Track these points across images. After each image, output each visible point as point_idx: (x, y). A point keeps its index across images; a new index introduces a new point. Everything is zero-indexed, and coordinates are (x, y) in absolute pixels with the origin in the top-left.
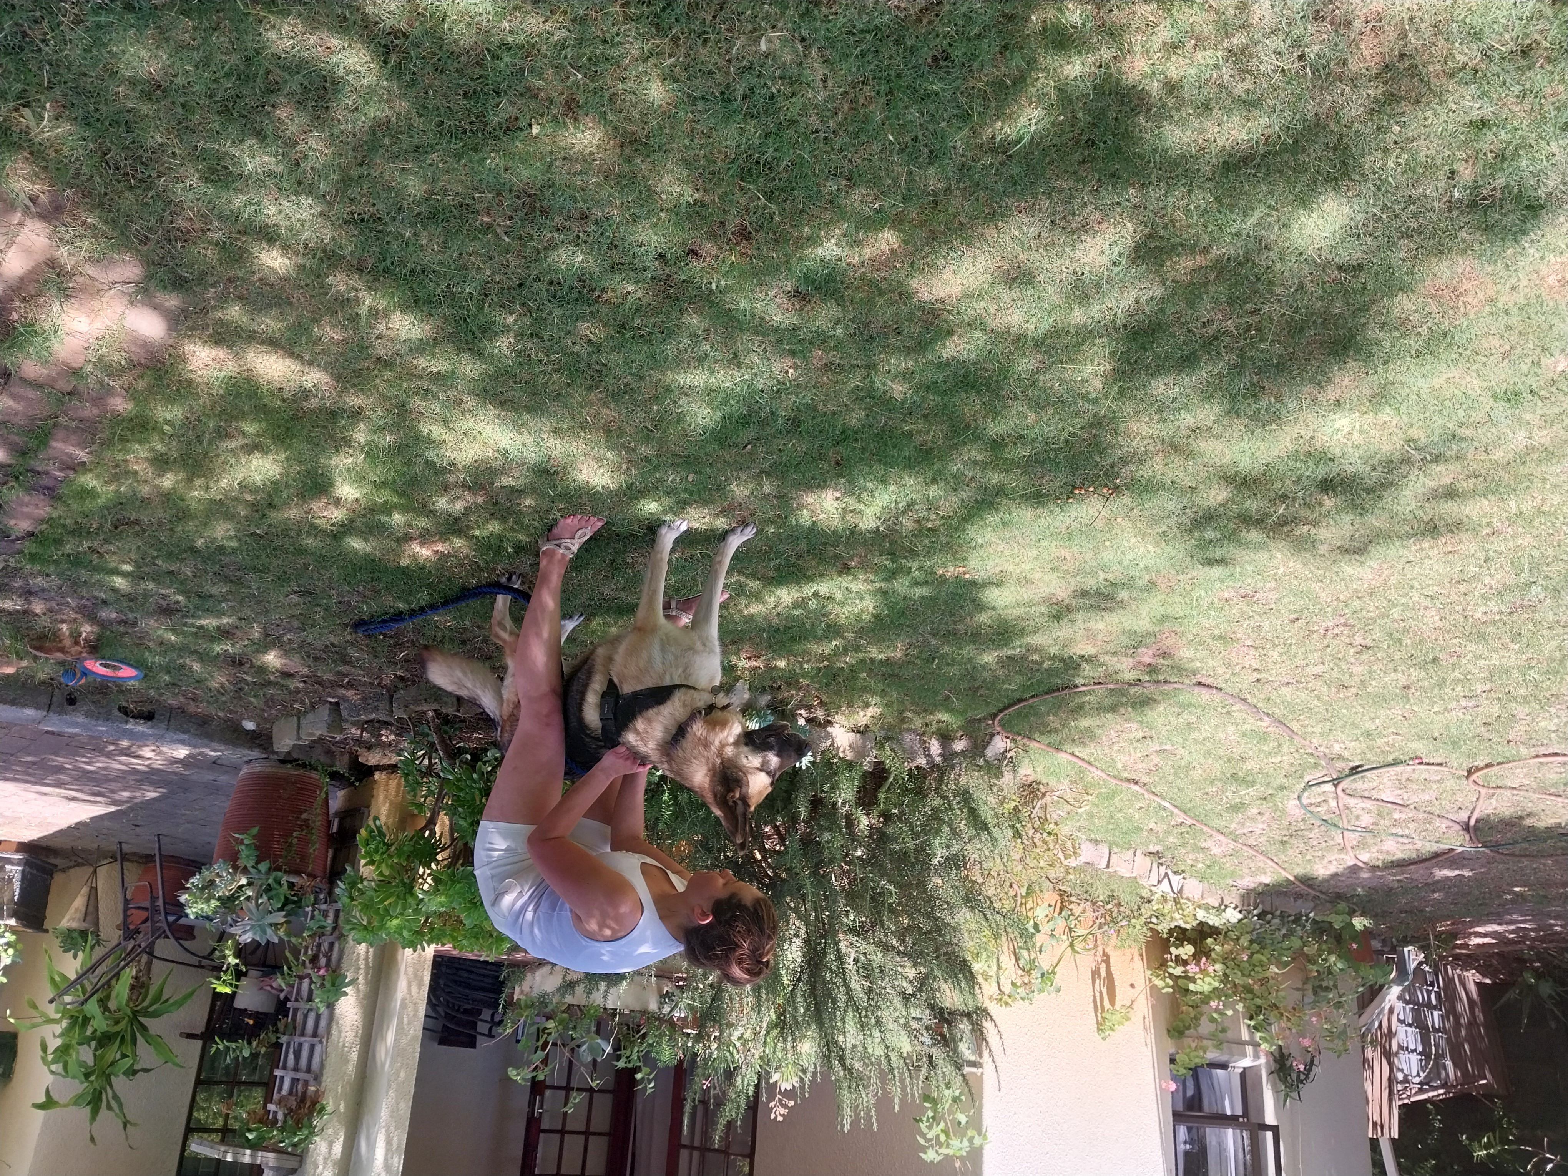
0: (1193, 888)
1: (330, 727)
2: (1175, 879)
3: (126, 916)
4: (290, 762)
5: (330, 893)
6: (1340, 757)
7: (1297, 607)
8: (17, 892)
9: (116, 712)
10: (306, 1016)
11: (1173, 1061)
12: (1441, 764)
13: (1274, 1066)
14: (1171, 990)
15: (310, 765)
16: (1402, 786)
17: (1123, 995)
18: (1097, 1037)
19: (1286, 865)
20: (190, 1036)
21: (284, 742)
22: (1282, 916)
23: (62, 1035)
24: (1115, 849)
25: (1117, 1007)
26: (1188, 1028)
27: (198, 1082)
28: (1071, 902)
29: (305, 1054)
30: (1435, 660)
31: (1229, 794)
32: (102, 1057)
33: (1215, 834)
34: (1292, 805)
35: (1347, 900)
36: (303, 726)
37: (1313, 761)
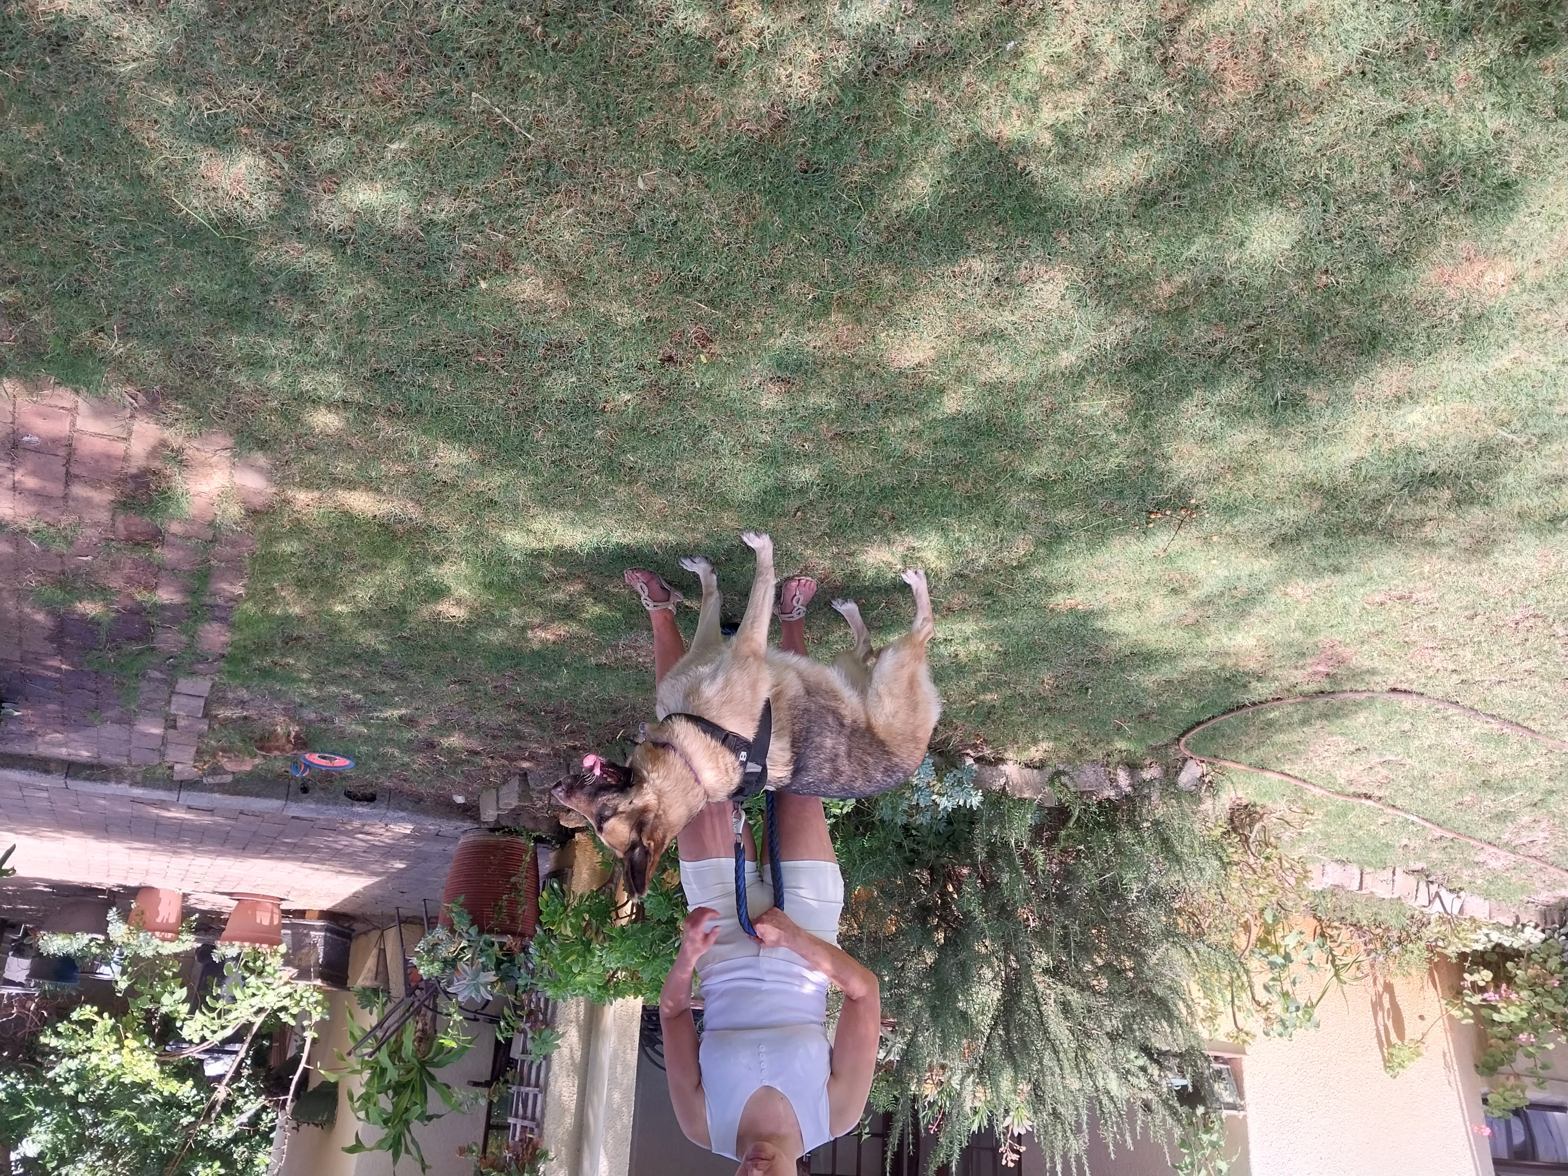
0: (1477, 907)
1: (520, 798)
2: (1448, 898)
4: (498, 830)
7: (1467, 604)
8: (321, 955)
9: (343, 797)
10: (530, 1068)
11: (1485, 1101)
14: (1470, 1021)
15: (516, 831)
17: (1412, 1029)
18: (1386, 1076)
21: (489, 814)
23: (364, 1084)
24: (1367, 869)
25: (1406, 1041)
26: (1501, 1064)
27: (489, 1127)
28: (1334, 928)
29: (530, 1103)
31: (1488, 803)
32: (398, 1104)
36: (501, 797)
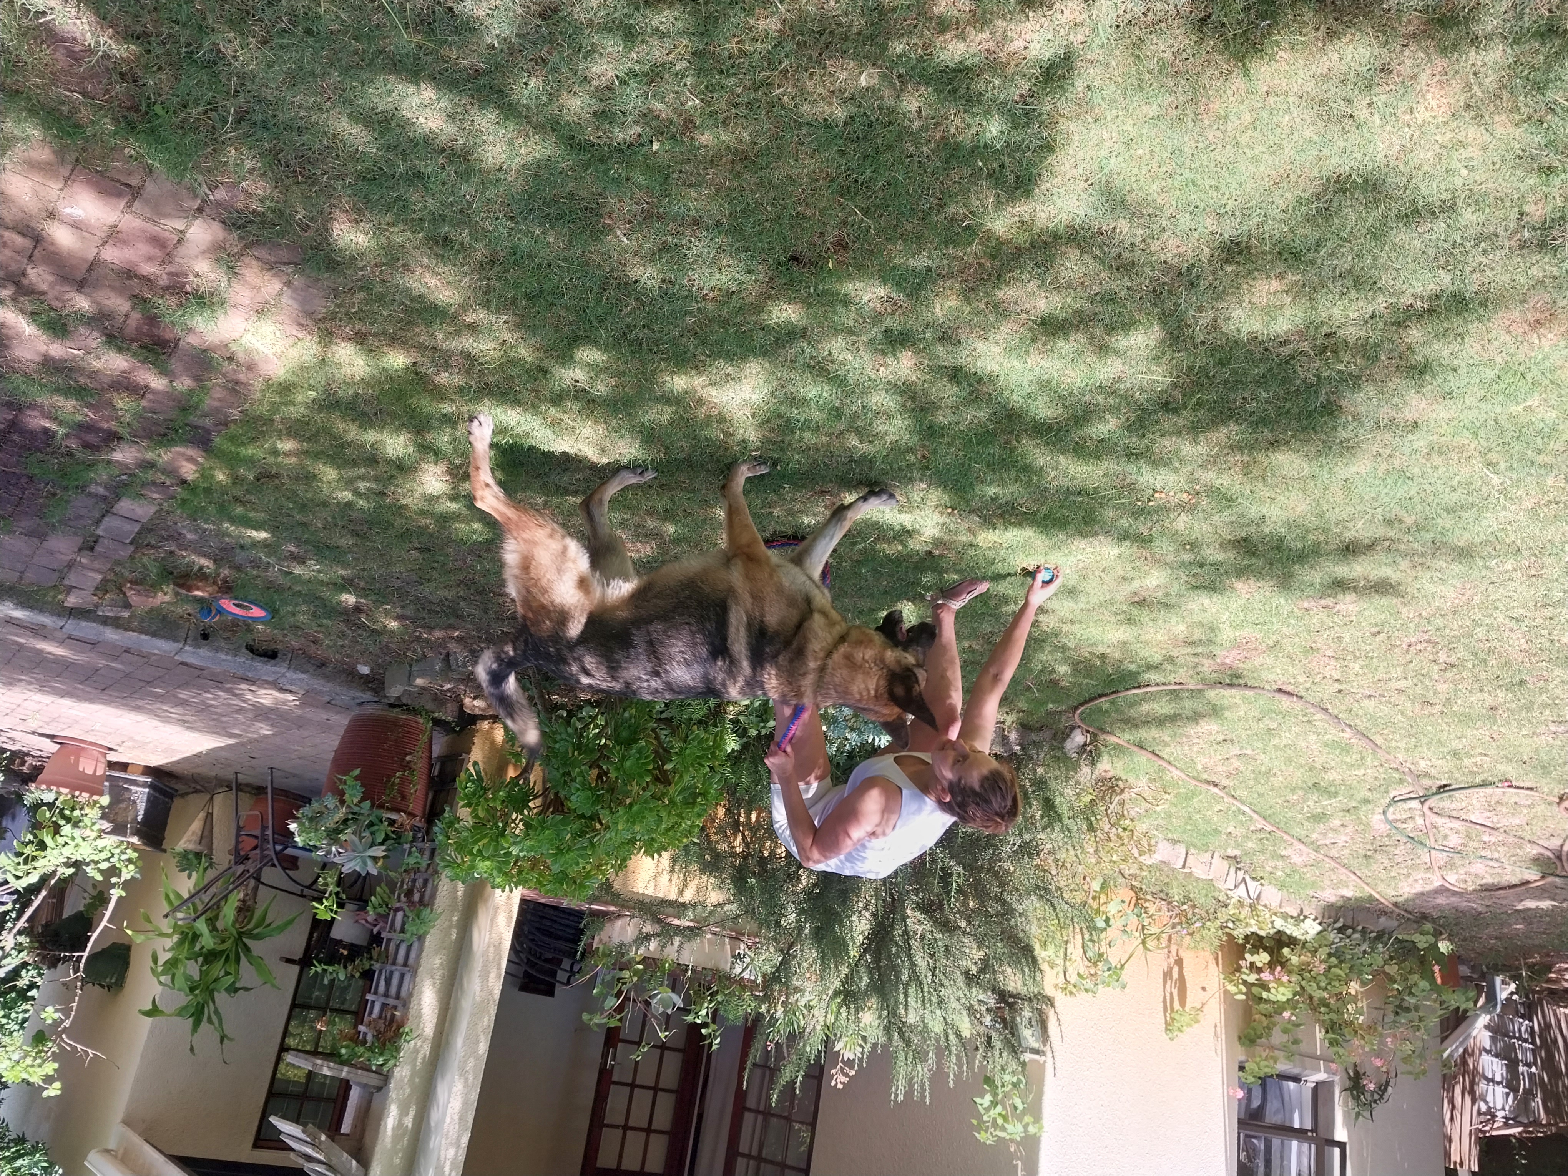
0: (1271, 896)
2: (1252, 885)
3: (237, 842)
4: (400, 706)
5: (428, 832)
6: (1427, 775)
7: (1378, 621)
8: (142, 812)
10: (398, 947)
11: (1242, 1068)
12: (1531, 789)
13: (1348, 1084)
14: (1243, 997)
15: (415, 710)
16: (1492, 807)
17: (1194, 997)
18: (1165, 1037)
19: (1369, 880)
20: (289, 961)
21: (396, 688)
22: (1364, 931)
23: (172, 949)
24: (1192, 850)
25: (1187, 1009)
26: (1260, 1037)
27: (294, 1006)
28: (1146, 900)
29: (395, 982)
30: (1522, 682)
31: (1311, 803)
32: (207, 973)
33: (1295, 842)
34: (1376, 819)
35: (1433, 921)
36: (414, 673)
37: (1397, 776)
